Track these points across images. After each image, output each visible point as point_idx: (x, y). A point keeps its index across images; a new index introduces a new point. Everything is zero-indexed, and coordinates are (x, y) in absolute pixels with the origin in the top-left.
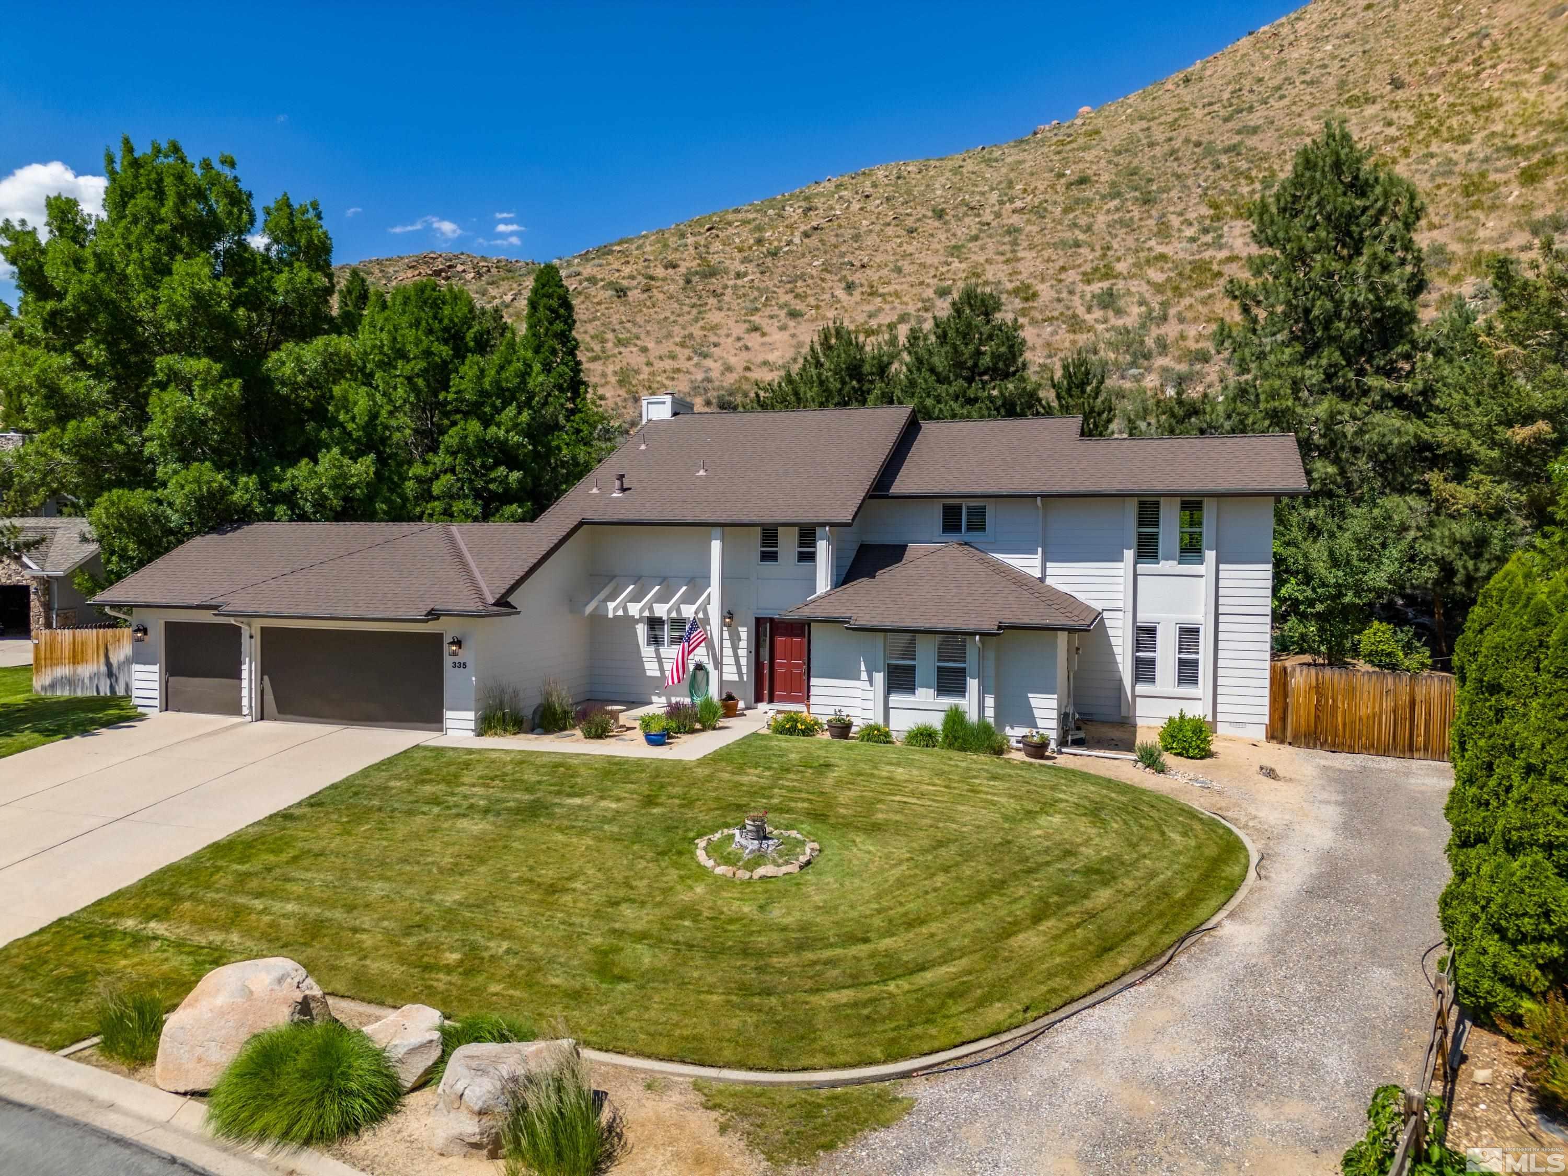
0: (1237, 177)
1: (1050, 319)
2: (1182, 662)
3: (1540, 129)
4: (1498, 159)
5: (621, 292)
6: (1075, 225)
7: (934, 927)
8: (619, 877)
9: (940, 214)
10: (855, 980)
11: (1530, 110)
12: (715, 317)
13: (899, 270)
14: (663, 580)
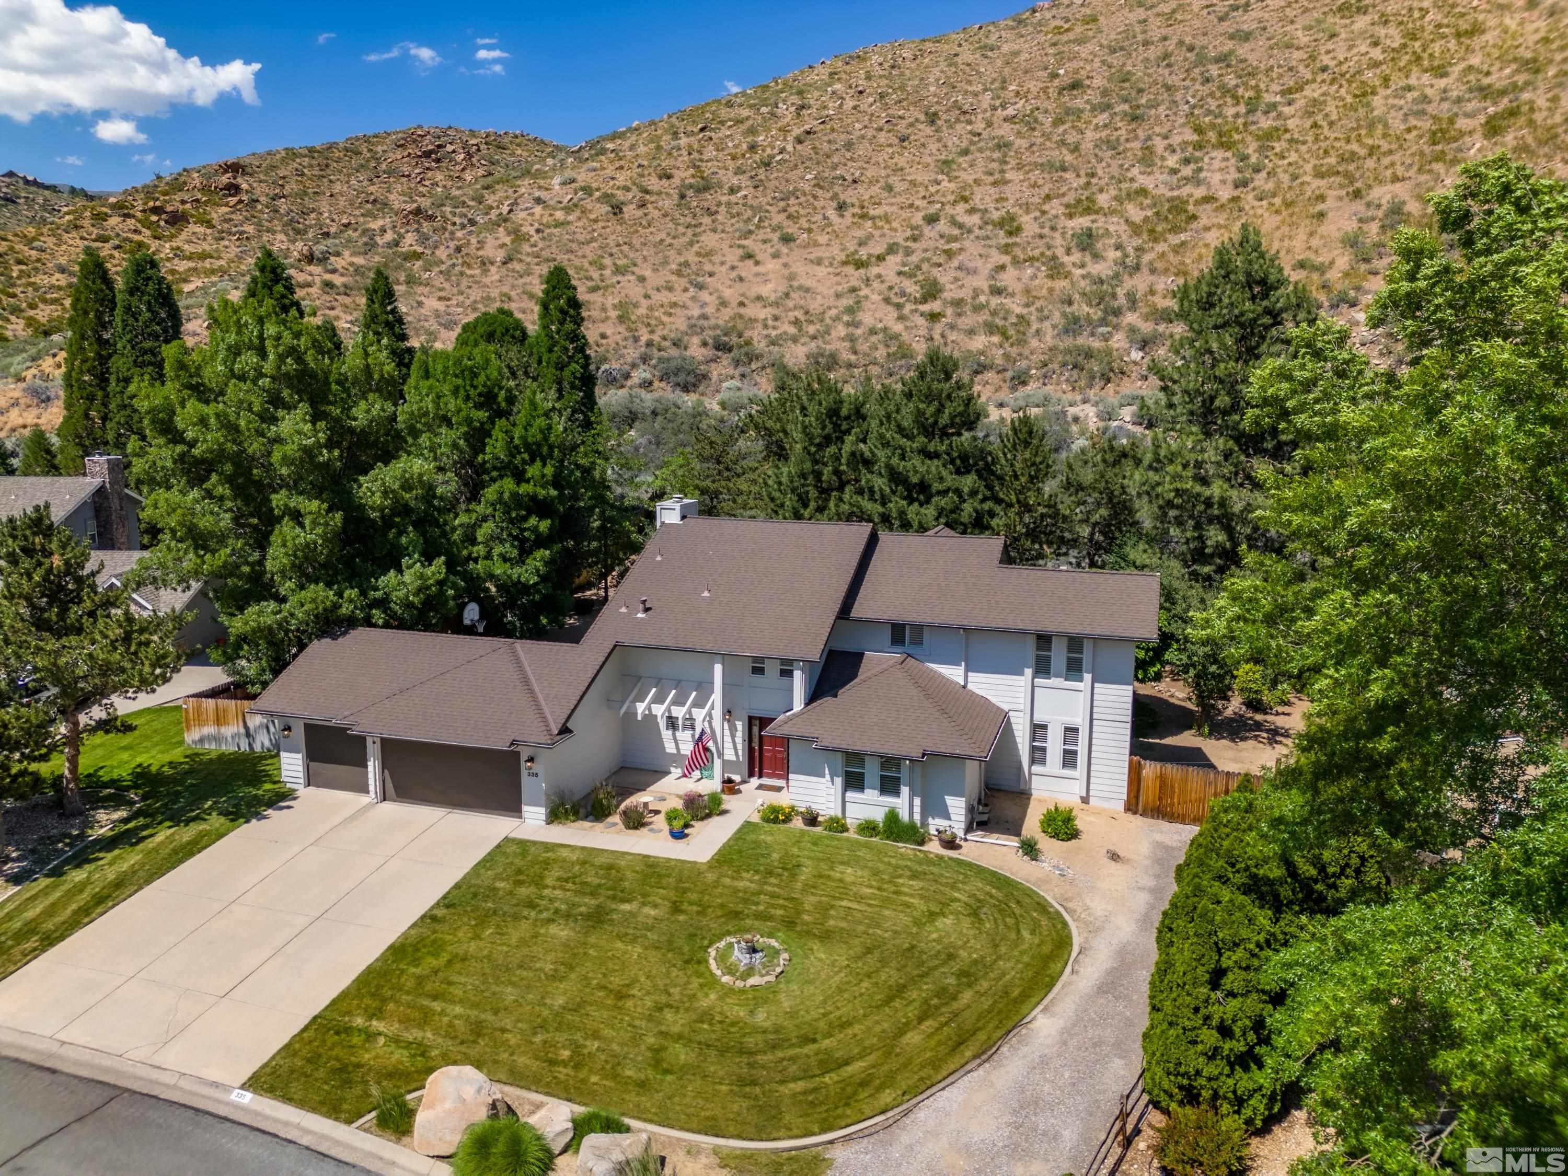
0: (1224, 95)
1: (1032, 259)
2: (1066, 752)
3: (1514, 66)
4: (1469, 100)
5: (617, 209)
6: (1063, 143)
7: (857, 1028)
8: (661, 984)
9: (932, 118)
10: (806, 1075)
11: (1509, 43)
12: (709, 240)
13: (889, 188)
14: (678, 684)
